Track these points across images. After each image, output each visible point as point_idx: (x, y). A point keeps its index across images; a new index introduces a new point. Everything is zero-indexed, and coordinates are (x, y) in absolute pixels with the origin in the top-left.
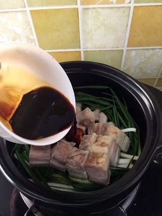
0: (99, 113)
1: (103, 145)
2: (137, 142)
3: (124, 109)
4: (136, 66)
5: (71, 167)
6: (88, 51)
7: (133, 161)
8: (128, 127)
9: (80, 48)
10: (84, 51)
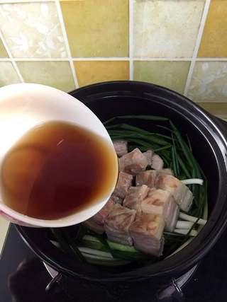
0: (152, 156)
1: (156, 203)
2: (204, 198)
3: (187, 150)
4: (207, 85)
5: (111, 230)
6: (139, 61)
7: (196, 226)
8: (192, 178)
9: (129, 57)
10: (135, 62)
